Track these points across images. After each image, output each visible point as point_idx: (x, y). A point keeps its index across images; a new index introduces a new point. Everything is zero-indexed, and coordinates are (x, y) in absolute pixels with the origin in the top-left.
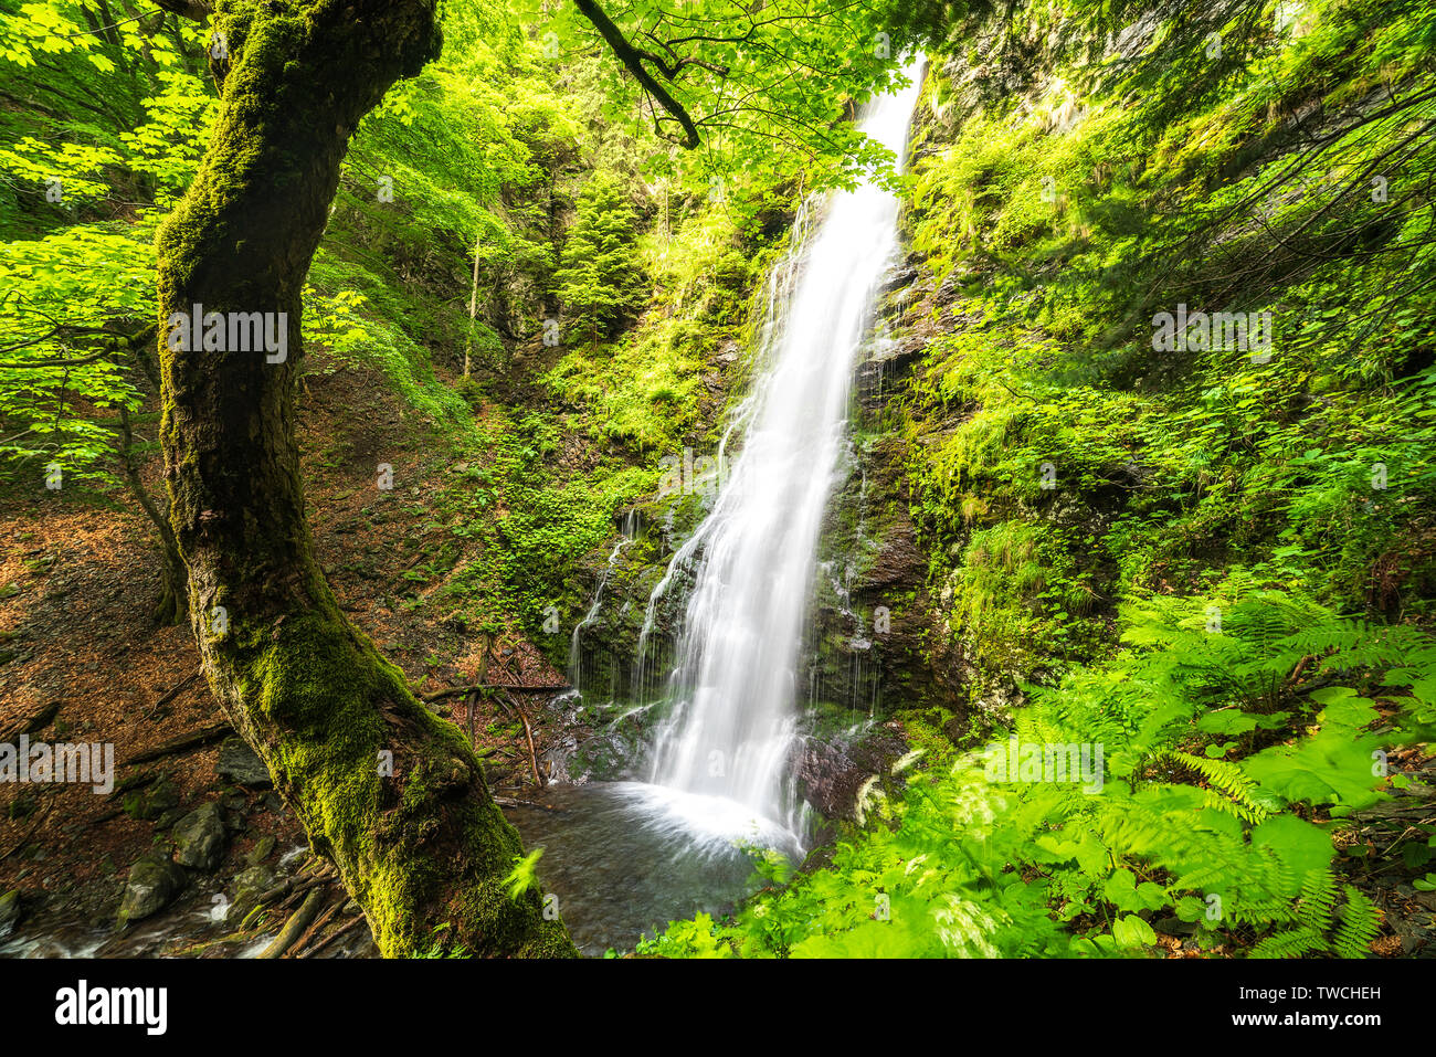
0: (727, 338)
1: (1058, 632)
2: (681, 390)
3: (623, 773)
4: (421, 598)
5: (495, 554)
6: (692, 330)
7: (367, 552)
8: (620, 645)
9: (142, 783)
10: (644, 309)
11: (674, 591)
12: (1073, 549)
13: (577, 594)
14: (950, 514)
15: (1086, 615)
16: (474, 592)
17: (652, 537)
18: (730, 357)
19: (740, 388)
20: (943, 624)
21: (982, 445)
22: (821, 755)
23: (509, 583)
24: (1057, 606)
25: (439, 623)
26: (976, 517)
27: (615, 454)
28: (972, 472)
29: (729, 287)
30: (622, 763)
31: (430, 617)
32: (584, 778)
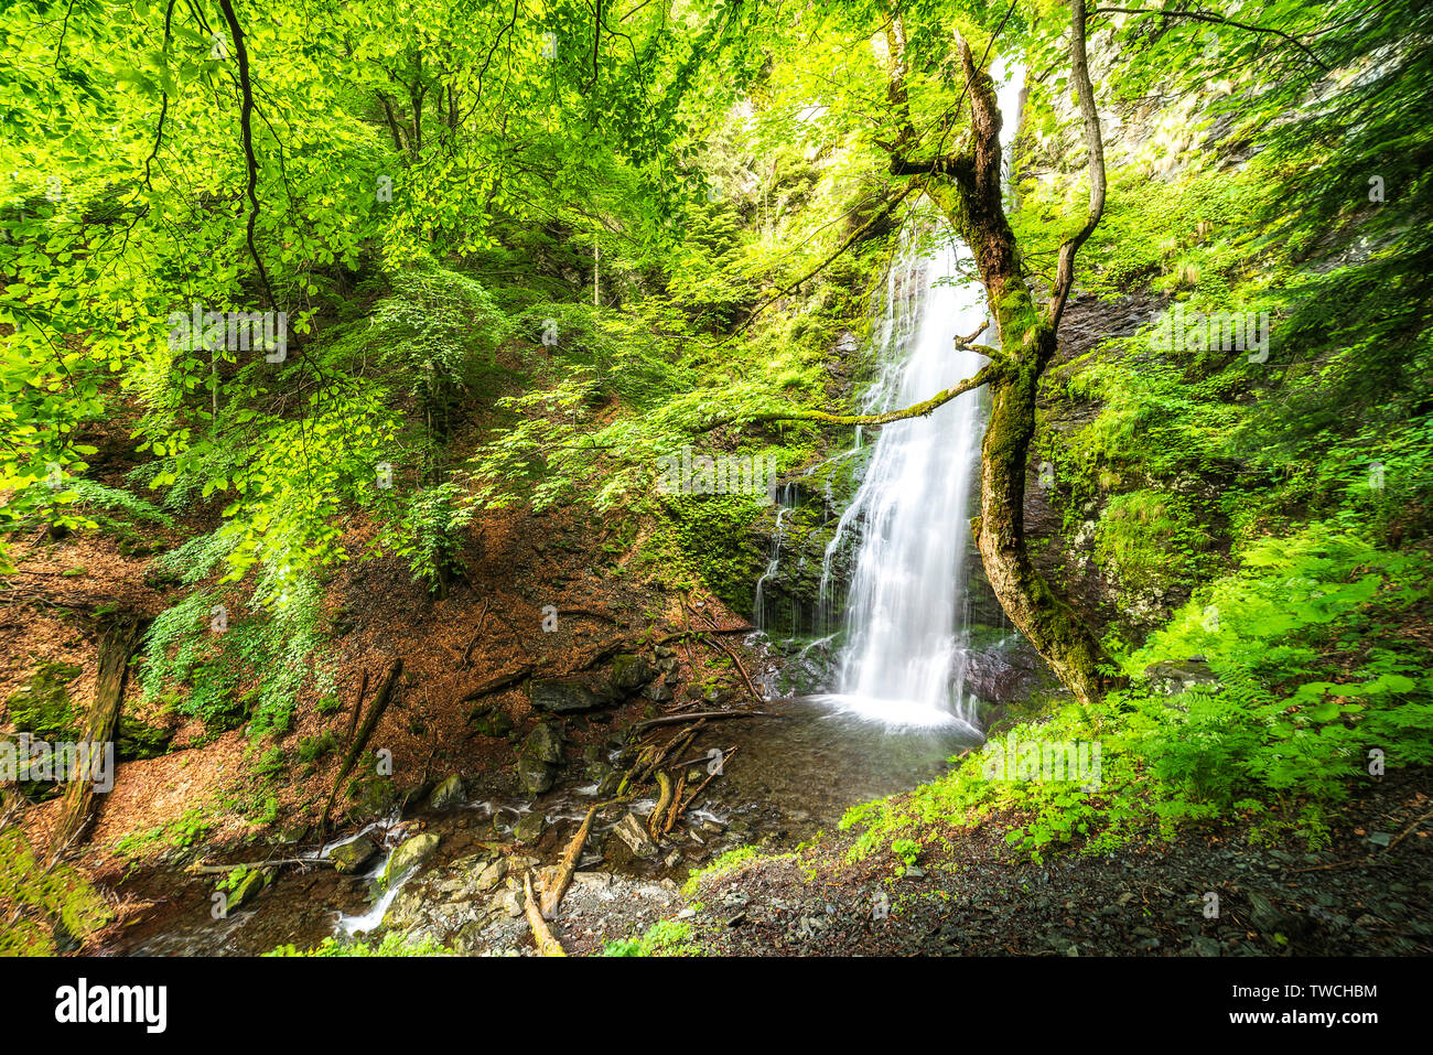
0: (844, 330)
1: (1188, 562)
2: (808, 377)
3: (818, 688)
4: (621, 565)
5: (668, 526)
6: (813, 324)
7: (564, 531)
8: (801, 592)
9: (482, 714)
10: (756, 303)
11: (846, 547)
12: (1193, 508)
13: (752, 554)
14: (1086, 483)
15: (1206, 551)
16: (662, 559)
17: (813, 505)
18: (850, 348)
19: (863, 375)
20: (1077, 561)
21: (1115, 437)
22: (980, 661)
23: (687, 549)
24: (1184, 546)
25: (643, 585)
26: (1111, 486)
27: (753, 436)
28: (1109, 455)
29: (843, 285)
30: (817, 681)
31: (634, 581)
32: (791, 694)
